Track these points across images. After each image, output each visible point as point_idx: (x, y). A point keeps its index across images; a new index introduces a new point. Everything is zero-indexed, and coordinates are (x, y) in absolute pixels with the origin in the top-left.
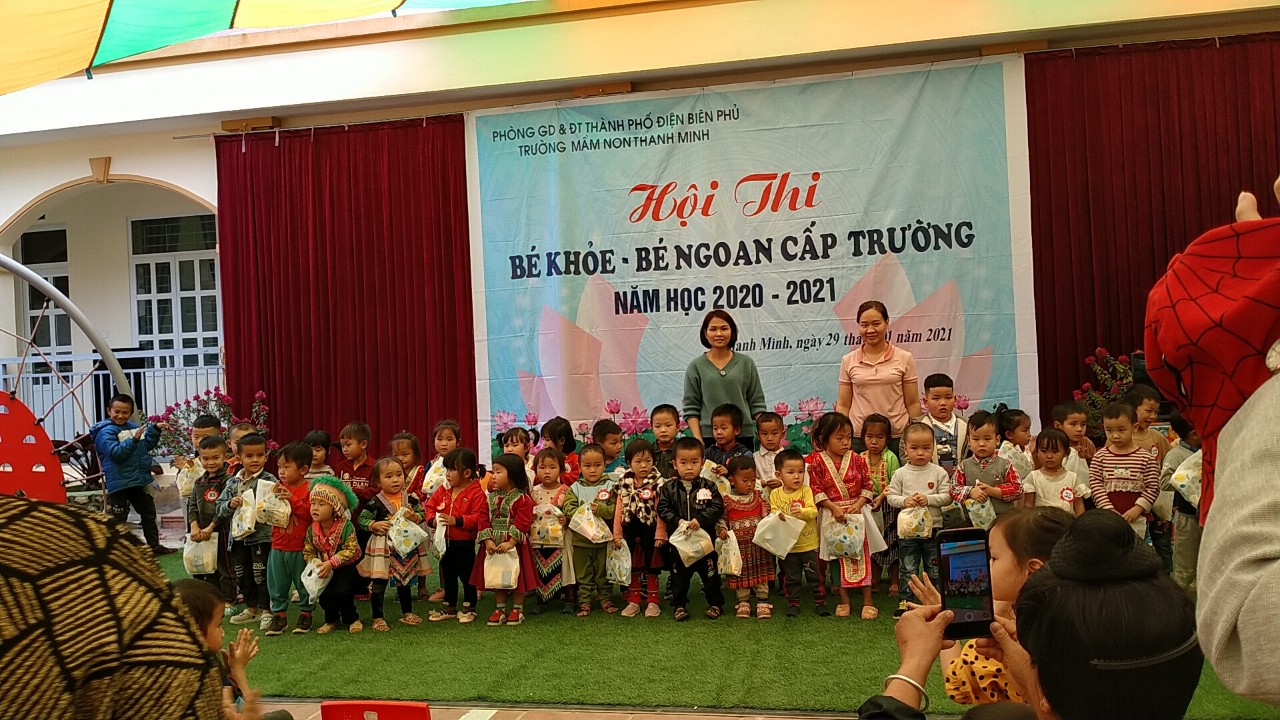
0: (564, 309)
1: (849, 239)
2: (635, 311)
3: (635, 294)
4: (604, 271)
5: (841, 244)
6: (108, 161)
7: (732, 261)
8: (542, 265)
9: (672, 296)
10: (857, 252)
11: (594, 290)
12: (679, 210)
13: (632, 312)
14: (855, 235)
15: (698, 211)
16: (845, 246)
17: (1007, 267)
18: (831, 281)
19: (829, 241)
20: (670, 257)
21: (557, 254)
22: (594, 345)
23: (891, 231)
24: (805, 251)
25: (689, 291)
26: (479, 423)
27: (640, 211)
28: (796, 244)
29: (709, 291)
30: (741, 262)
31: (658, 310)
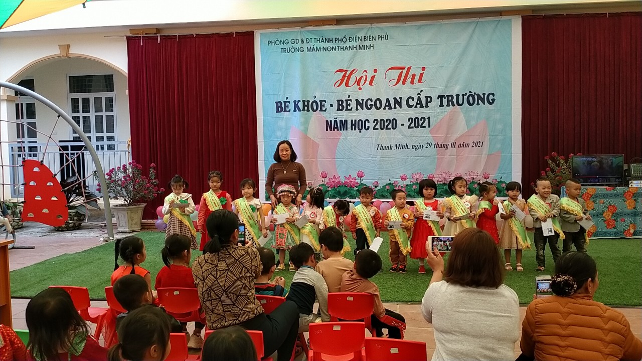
0: (302, 128)
1: (438, 99)
2: (336, 130)
3: (336, 121)
4: (321, 110)
5: (434, 101)
6: (68, 46)
7: (383, 107)
8: (291, 106)
9: (354, 123)
10: (441, 105)
11: (316, 119)
12: (358, 82)
13: (334, 130)
14: (441, 97)
15: (367, 83)
16: (436, 102)
17: (509, 114)
18: (429, 118)
19: (429, 99)
20: (353, 104)
21: (299, 101)
22: (315, 145)
23: (458, 96)
24: (417, 104)
25: (362, 121)
26: (260, 181)
27: (340, 81)
28: (413, 100)
29: (371, 121)
30: (387, 108)
31: (347, 130)
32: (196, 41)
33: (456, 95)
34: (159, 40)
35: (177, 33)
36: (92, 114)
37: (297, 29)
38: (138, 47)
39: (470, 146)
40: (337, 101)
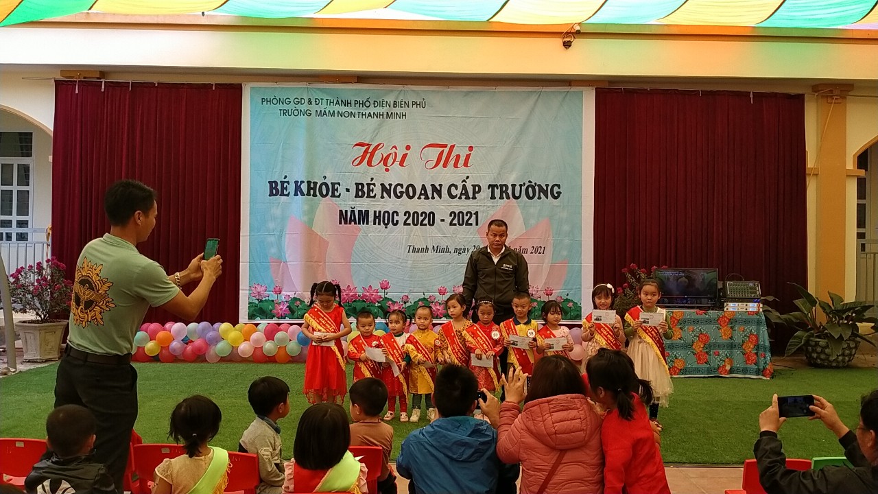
0: (305, 219)
1: (489, 188)
2: (353, 223)
3: (353, 212)
4: (333, 196)
5: (484, 191)
7: (417, 196)
8: (291, 188)
9: (377, 215)
10: (493, 197)
11: (326, 209)
12: (385, 161)
13: (350, 223)
14: (492, 187)
15: (397, 163)
16: (485, 193)
17: (578, 211)
18: (476, 213)
19: (477, 189)
20: (377, 190)
21: (302, 182)
22: (323, 244)
23: (514, 186)
24: (462, 194)
25: (388, 213)
26: (240, 291)
27: (359, 159)
28: (457, 189)
29: (401, 214)
30: (423, 197)
31: (367, 224)
32: (157, 93)
33: (512, 185)
34: (103, 87)
35: (130, 79)
37: (303, 85)
38: (72, 95)
39: (529, 252)
40: (356, 184)
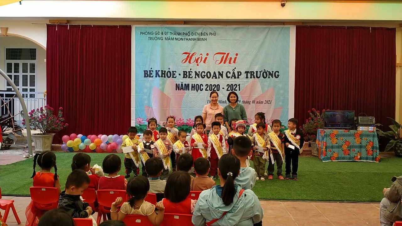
0: (160, 88)
1: (245, 73)
2: (182, 90)
3: (182, 85)
4: (173, 77)
5: (243, 75)
6: (7, 29)
7: (211, 77)
8: (154, 74)
9: (193, 86)
10: (247, 77)
11: (170, 83)
12: (197, 61)
13: (181, 90)
14: (247, 72)
15: (202, 62)
16: (244, 75)
17: (287, 84)
18: (239, 85)
19: (240, 73)
20: (193, 74)
21: (159, 71)
22: (168, 99)
24: (232, 76)
25: (198, 85)
26: (131, 121)
27: (185, 60)
28: (230, 74)
29: (204, 85)
30: (214, 77)
31: (189, 90)
32: (93, 30)
33: (256, 72)
34: (68, 27)
35: (81, 24)
36: (21, 74)
37: (159, 26)
38: (54, 31)
39: (264, 103)
40: (183, 71)
